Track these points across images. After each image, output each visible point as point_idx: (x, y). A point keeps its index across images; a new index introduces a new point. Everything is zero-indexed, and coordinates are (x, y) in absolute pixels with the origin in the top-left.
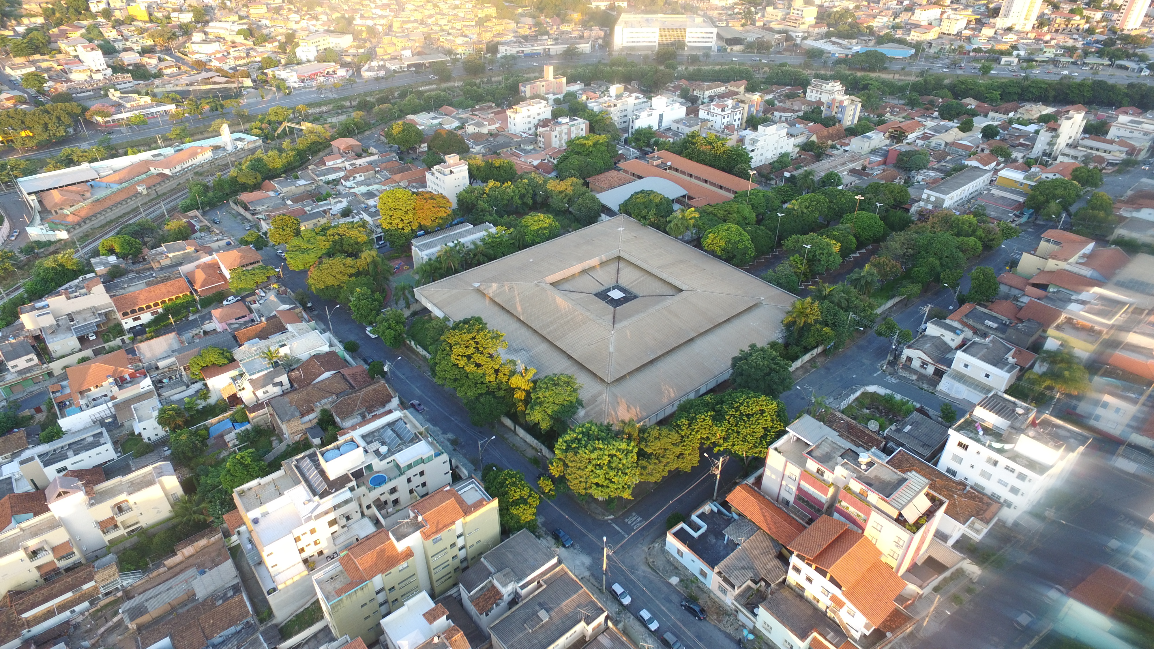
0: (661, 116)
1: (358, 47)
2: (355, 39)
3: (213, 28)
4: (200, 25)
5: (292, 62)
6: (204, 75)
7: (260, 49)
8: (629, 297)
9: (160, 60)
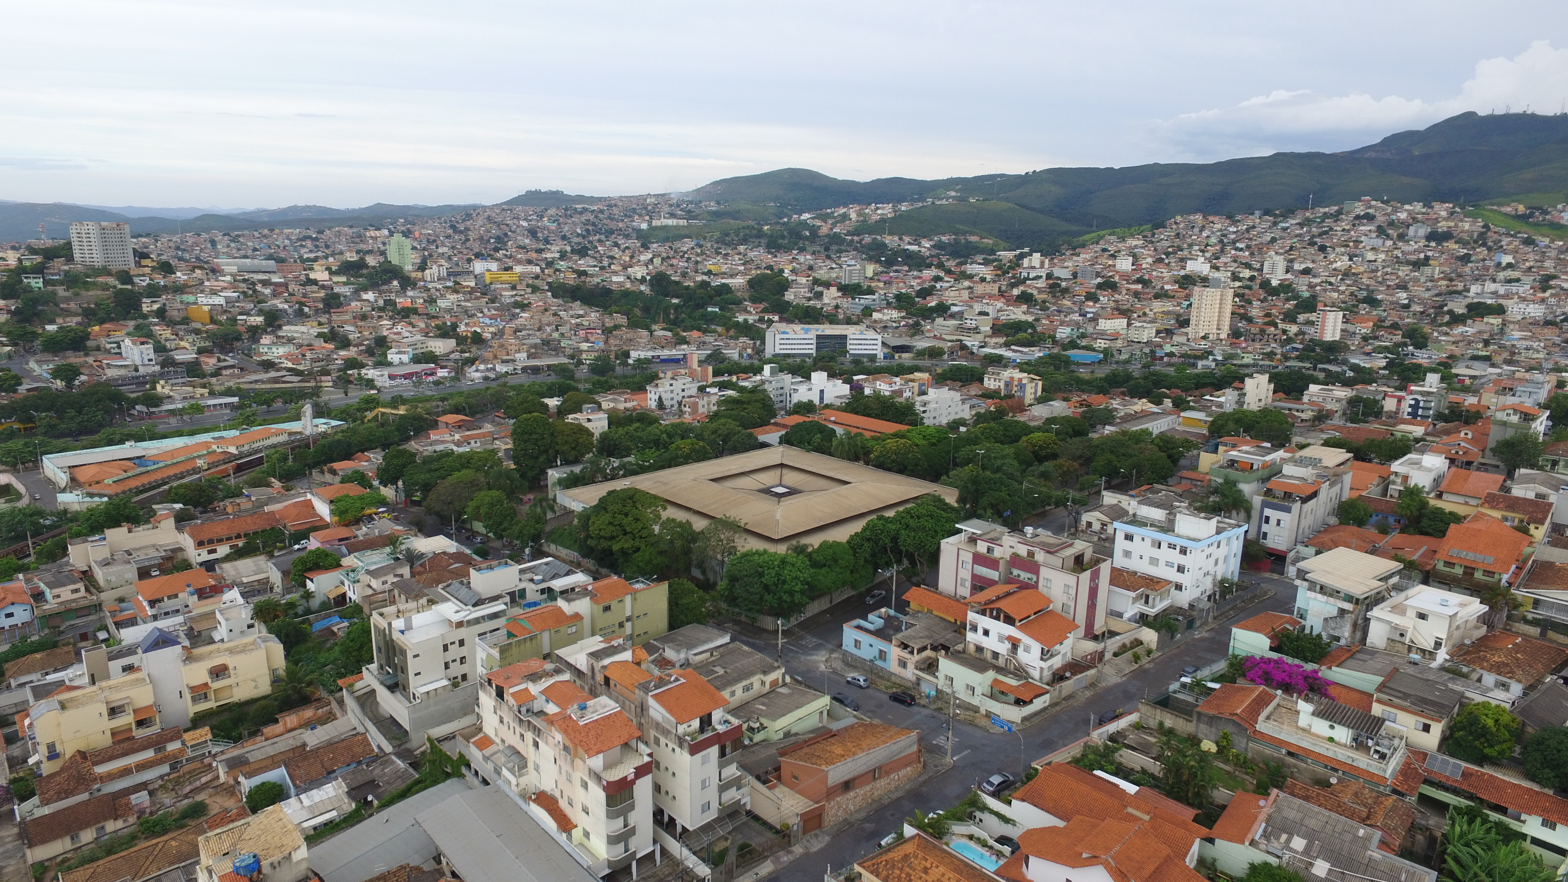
0: (822, 392)
1: (463, 351)
2: (458, 344)
3: (288, 330)
4: (269, 330)
5: (383, 363)
6: (273, 374)
7: (343, 353)
8: (793, 492)
9: (219, 360)
